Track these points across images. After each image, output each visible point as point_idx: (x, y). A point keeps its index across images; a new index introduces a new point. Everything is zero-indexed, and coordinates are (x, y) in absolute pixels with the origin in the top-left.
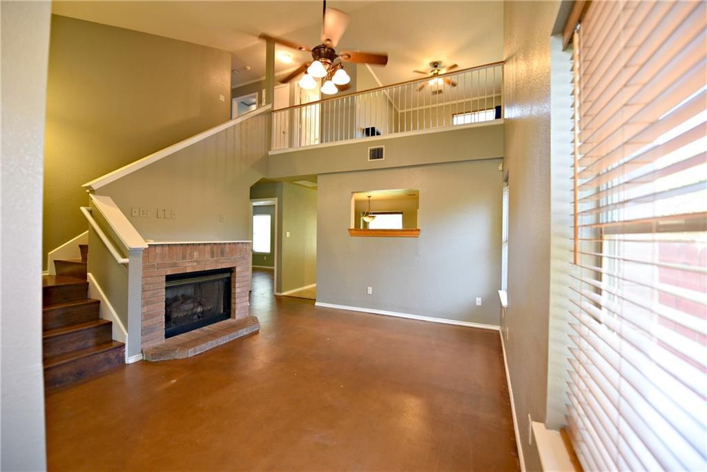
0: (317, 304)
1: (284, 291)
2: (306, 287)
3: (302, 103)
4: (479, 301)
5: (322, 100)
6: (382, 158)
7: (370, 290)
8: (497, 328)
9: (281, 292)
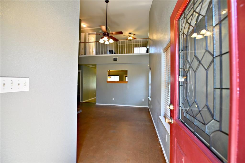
0: (96, 104)
1: (84, 101)
2: (90, 100)
3: (89, 42)
4: (143, 100)
5: (96, 42)
6: (117, 60)
7: (113, 99)
8: (148, 107)
9: (82, 101)
